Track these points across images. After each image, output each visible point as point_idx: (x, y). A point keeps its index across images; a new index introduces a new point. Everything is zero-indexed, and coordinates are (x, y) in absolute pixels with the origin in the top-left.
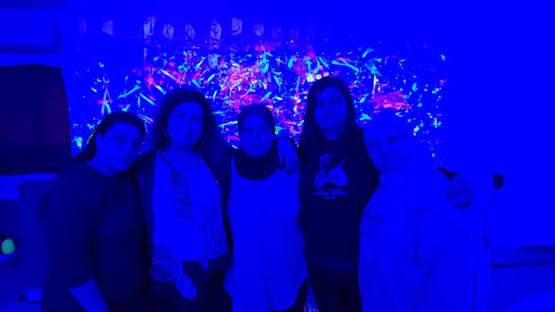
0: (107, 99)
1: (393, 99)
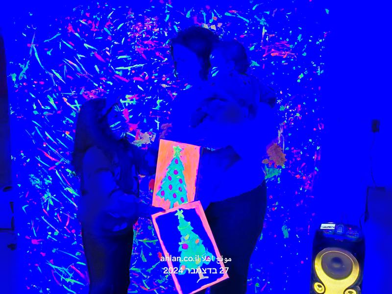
0: (34, 43)
1: (280, 48)
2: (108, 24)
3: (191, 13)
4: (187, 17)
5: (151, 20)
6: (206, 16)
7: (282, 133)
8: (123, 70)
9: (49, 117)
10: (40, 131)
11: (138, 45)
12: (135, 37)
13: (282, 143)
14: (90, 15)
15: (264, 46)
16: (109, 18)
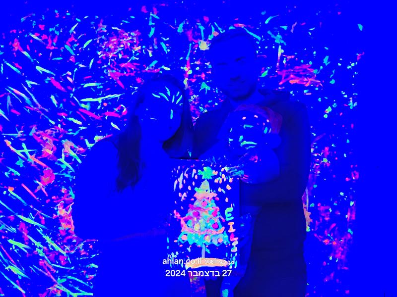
1: (301, 73)
2: (70, 40)
3: (184, 27)
4: (178, 31)
5: (130, 35)
6: (204, 31)
8: (91, 103)
11: (113, 69)
12: (107, 57)
13: (305, 197)
14: (45, 27)
15: (280, 71)
16: (73, 33)
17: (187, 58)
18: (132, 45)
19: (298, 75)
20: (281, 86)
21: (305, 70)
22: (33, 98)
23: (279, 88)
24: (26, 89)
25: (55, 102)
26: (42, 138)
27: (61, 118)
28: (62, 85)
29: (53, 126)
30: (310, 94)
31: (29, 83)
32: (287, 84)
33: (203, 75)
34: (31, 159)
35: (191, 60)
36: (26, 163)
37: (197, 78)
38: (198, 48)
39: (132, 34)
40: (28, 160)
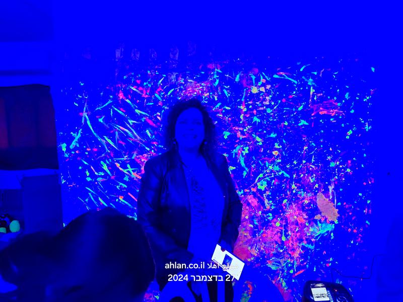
0: (86, 112)
1: (328, 106)
2: (158, 90)
3: (240, 77)
4: (236, 80)
5: (201, 85)
6: (255, 79)
7: (333, 189)
9: (103, 183)
10: (93, 197)
13: (333, 198)
14: (141, 82)
15: (312, 105)
16: (160, 85)
17: (243, 100)
18: (203, 92)
19: (326, 108)
20: (313, 116)
21: (331, 104)
22: (134, 132)
23: (312, 118)
24: (129, 126)
25: (149, 135)
26: (141, 160)
27: (154, 145)
28: (154, 122)
29: (148, 151)
30: (335, 121)
31: (131, 122)
32: (318, 115)
33: (255, 112)
34: (134, 175)
35: (246, 101)
36: (130, 178)
37: (250, 114)
38: (251, 92)
39: (202, 84)
40: (132, 176)
